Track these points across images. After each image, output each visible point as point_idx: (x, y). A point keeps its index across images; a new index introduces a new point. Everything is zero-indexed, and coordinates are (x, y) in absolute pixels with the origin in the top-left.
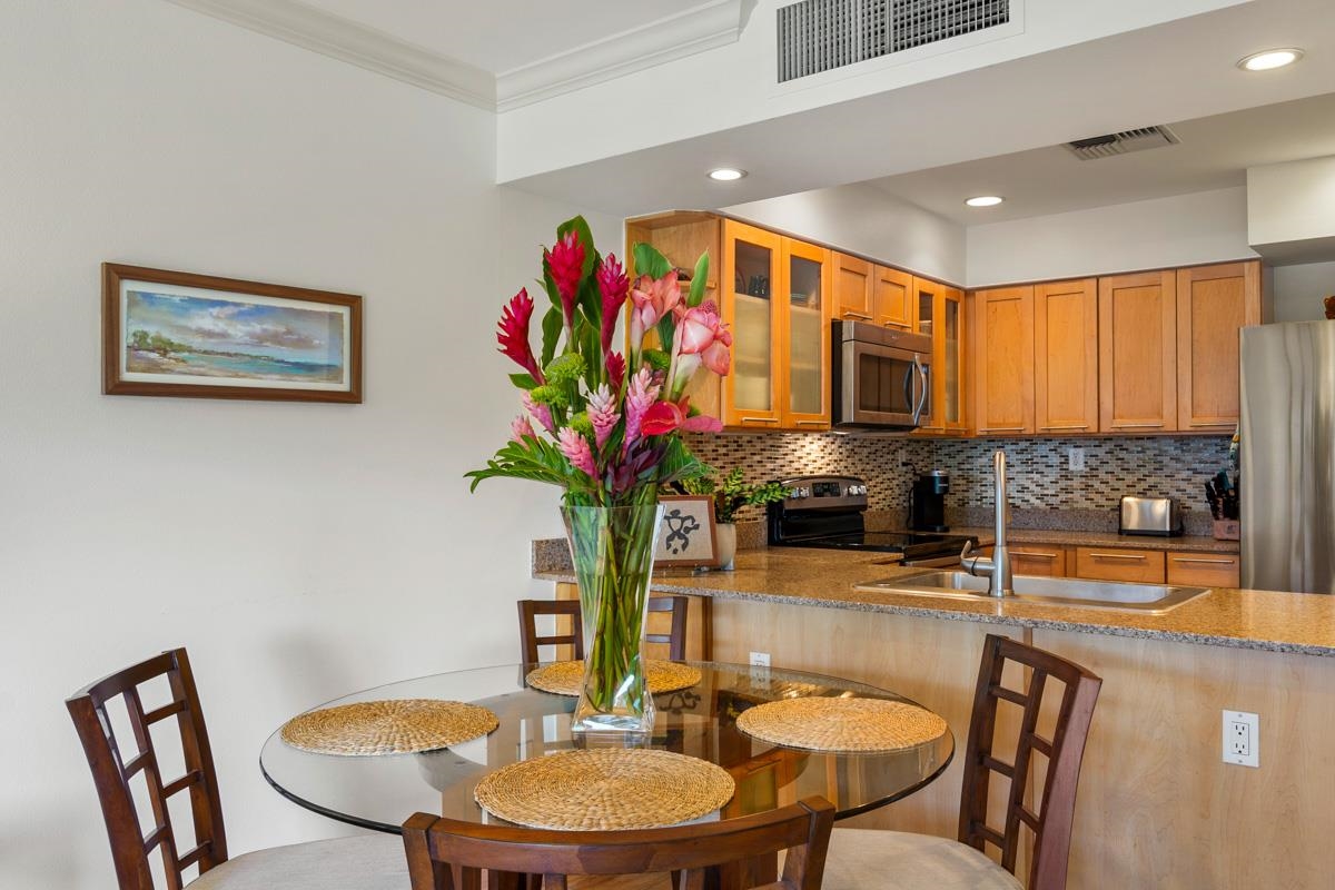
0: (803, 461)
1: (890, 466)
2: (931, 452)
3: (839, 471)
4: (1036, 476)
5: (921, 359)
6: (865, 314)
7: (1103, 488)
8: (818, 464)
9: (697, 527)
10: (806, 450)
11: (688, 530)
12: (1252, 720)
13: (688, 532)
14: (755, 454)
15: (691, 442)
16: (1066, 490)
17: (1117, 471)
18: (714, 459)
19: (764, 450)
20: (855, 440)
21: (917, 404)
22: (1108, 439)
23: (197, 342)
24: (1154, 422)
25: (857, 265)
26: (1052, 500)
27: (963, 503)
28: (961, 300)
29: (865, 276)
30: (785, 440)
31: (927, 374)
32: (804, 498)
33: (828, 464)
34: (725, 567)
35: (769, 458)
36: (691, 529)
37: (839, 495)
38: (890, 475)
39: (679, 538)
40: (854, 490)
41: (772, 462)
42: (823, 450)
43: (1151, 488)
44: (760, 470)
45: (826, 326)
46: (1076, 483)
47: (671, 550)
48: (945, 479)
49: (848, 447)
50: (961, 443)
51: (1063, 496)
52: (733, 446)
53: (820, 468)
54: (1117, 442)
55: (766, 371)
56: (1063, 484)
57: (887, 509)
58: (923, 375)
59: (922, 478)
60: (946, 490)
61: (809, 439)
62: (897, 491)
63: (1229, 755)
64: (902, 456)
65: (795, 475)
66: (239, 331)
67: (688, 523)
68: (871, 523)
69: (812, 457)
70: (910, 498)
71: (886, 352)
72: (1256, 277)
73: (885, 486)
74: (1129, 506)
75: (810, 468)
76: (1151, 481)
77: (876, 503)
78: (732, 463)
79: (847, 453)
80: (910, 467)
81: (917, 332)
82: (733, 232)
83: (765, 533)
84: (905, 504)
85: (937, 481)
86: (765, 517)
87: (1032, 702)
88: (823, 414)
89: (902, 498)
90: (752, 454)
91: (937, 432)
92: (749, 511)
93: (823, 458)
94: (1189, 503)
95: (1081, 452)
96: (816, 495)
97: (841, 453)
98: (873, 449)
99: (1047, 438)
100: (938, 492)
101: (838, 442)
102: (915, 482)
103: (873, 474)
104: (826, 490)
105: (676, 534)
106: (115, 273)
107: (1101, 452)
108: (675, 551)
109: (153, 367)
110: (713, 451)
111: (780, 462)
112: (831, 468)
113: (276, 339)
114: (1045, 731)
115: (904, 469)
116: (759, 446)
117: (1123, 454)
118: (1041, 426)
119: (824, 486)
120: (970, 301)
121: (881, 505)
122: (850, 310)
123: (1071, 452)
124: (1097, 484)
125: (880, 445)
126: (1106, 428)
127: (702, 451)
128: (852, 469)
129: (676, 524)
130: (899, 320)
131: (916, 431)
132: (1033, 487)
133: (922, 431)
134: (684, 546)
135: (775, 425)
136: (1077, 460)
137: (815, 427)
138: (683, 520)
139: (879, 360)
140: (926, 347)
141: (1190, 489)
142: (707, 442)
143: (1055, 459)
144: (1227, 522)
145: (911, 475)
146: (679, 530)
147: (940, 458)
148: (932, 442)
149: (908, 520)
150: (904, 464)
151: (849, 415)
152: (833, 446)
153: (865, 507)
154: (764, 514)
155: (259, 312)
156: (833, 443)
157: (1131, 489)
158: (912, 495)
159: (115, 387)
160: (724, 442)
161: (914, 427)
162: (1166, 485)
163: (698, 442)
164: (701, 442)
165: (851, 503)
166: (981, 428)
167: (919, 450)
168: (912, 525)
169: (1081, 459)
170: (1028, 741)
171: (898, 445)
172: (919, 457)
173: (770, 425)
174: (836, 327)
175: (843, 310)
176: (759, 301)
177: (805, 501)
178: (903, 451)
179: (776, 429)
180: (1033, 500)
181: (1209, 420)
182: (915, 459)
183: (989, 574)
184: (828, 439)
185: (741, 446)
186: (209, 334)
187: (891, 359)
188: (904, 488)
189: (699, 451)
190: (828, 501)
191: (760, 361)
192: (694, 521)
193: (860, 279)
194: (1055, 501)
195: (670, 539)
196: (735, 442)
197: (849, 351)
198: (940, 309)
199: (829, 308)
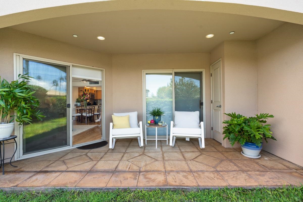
25: (91, 89)
27: (96, 103)
28: (97, 91)
40: (91, 102)
50: (97, 100)
58: (95, 96)
64: (93, 101)
71: (93, 94)
82: (85, 88)
89: (93, 103)
91: (95, 99)
101: (90, 100)
140: (95, 94)
147: (95, 101)
151: (91, 98)
153: (91, 104)
170: (100, 109)
174: (90, 93)
197: (91, 94)
198: (96, 92)
199: (89, 92)
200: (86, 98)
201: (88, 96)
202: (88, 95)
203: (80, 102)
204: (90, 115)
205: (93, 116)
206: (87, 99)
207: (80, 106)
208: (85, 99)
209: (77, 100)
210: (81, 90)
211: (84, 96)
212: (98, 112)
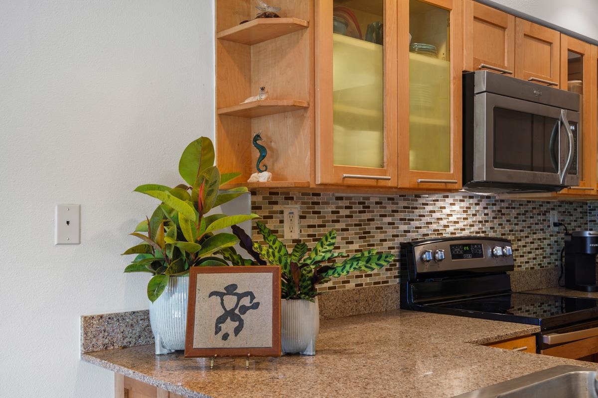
0: (443, 222)
1: (541, 226)
2: (585, 213)
3: (483, 232)
5: (568, 116)
6: (506, 68)
8: (460, 225)
9: (256, 306)
10: (447, 211)
11: (244, 309)
13: (244, 313)
14: (385, 216)
15: (303, 203)
18: (334, 221)
19: (397, 211)
20: (502, 201)
21: (563, 163)
25: (495, 16)
29: (504, 28)
30: (421, 201)
31: (574, 132)
32: (440, 260)
33: (472, 226)
34: (304, 350)
35: (401, 220)
36: (248, 308)
37: (481, 256)
38: (540, 235)
39: (233, 320)
40: (498, 251)
41: (405, 224)
42: (464, 211)
44: (391, 231)
45: (454, 78)
47: (221, 334)
48: (596, 240)
49: (494, 208)
52: (357, 208)
53: (464, 230)
55: (379, 124)
57: (537, 268)
58: (570, 135)
59: (573, 238)
61: (450, 200)
62: (548, 250)
64: (554, 217)
65: (433, 237)
67: (246, 301)
68: (517, 283)
69: (453, 218)
70: (562, 257)
73: (535, 245)
75: (451, 229)
77: (525, 263)
78: (356, 225)
79: (493, 215)
80: (562, 227)
81: (564, 90)
83: (397, 296)
84: (557, 263)
85: (589, 241)
86: (398, 280)
88: (452, 172)
89: (554, 257)
90: (382, 216)
91: (587, 192)
92: (378, 274)
93: (466, 219)
96: (455, 256)
97: (486, 214)
98: (522, 210)
100: (589, 252)
101: (483, 203)
102: (566, 242)
103: (522, 234)
104: (466, 252)
105: (229, 314)
108: (225, 337)
110: (333, 212)
111: (417, 223)
112: (475, 228)
115: (556, 229)
116: (390, 207)
119: (465, 248)
121: (531, 264)
122: (485, 62)
125: (530, 206)
127: (319, 213)
128: (499, 230)
129: (230, 302)
130: (545, 77)
131: (564, 191)
133: (571, 192)
134: (237, 331)
135: (389, 184)
137: (442, 186)
138: (240, 296)
142: (327, 203)
145: (562, 235)
146: (233, 310)
147: (593, 218)
148: (587, 204)
149: (560, 278)
150: (555, 225)
151: (481, 173)
152: (477, 208)
153: (511, 268)
154: (395, 277)
156: (477, 204)
158: (564, 255)
160: (347, 203)
161: (562, 187)
163: (314, 203)
164: (318, 203)
165: (495, 263)
167: (572, 212)
168: (563, 282)
171: (551, 206)
172: (571, 218)
173: (382, 183)
174: (468, 79)
175: (476, 61)
176: (372, 46)
177: (441, 264)
178: (555, 212)
179: (391, 188)
182: (567, 219)
184: (471, 201)
185: (368, 207)
187: (533, 115)
188: (555, 247)
189: (314, 213)
190: (468, 263)
191: (373, 113)
192: (253, 297)
193: (500, 32)
195: (221, 320)
196: (360, 203)
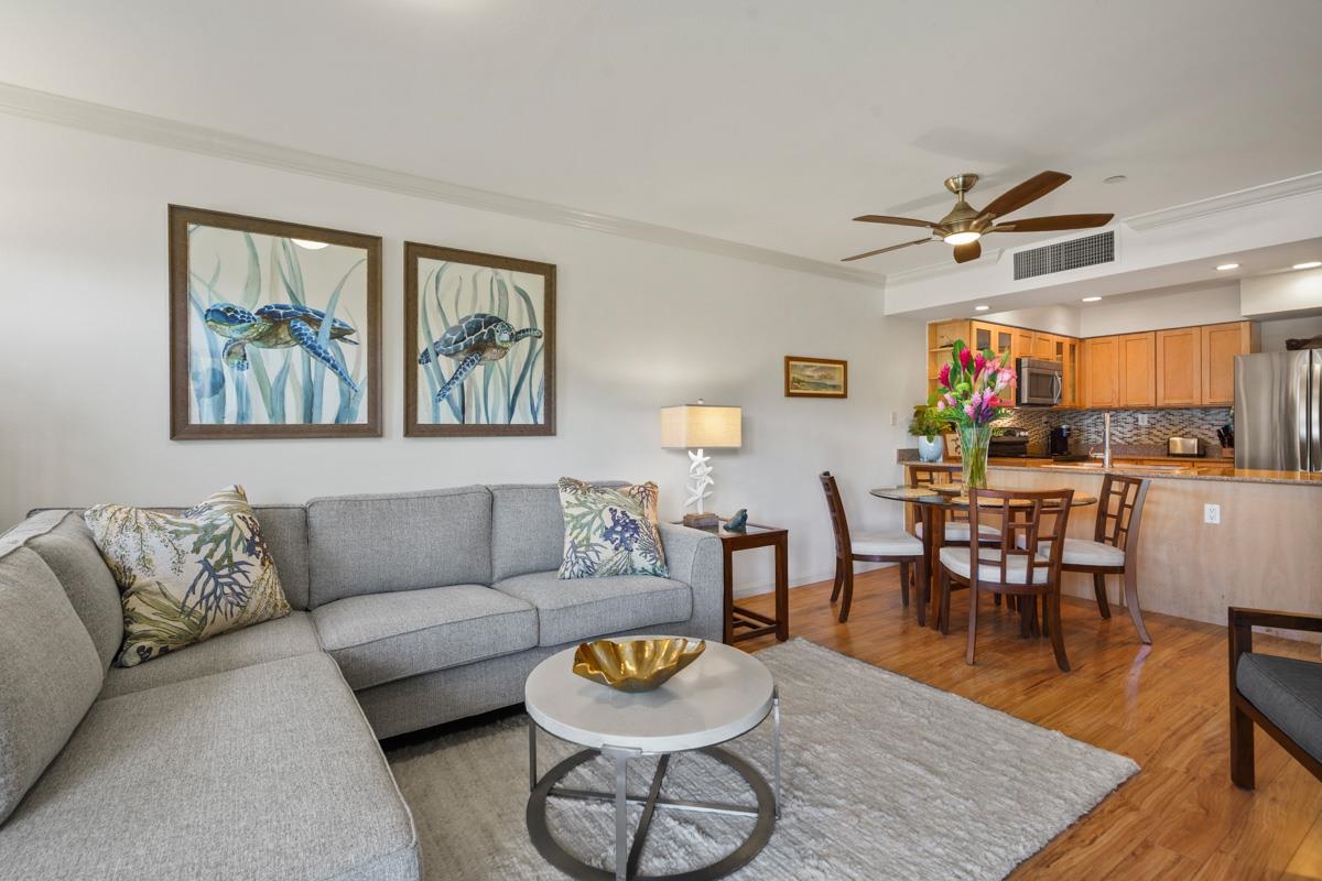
1: (1040, 423)
2: (1059, 417)
3: (1018, 426)
4: (1119, 428)
5: (1057, 373)
7: (1158, 433)
8: (1010, 423)
12: (1217, 507)
16: (1137, 435)
17: (1167, 425)
20: (1021, 411)
21: (1056, 394)
22: (1161, 409)
23: (807, 379)
24: (1189, 401)
25: (1027, 331)
26: (1128, 440)
27: (1077, 442)
28: (1077, 344)
29: (1031, 338)
31: (1061, 380)
32: (1002, 437)
33: (1014, 423)
37: (1015, 436)
38: (1039, 428)
40: (1022, 434)
43: (1187, 433)
45: (1014, 362)
46: (1143, 431)
48: (1069, 429)
49: (1018, 414)
50: (1077, 412)
51: (1135, 438)
53: (1010, 425)
54: (1167, 410)
56: (1135, 432)
57: (1038, 442)
58: (1059, 381)
59: (1055, 429)
60: (1069, 434)
62: (1042, 435)
63: (1207, 520)
64: (1044, 419)
65: (1001, 428)
66: (816, 375)
68: (1029, 450)
70: (1049, 438)
71: (1040, 371)
72: (1248, 330)
73: (1037, 432)
74: (1175, 442)
75: (1007, 425)
76: (1186, 430)
77: (1032, 441)
79: (1018, 418)
80: (1049, 424)
81: (1055, 361)
82: (976, 325)
84: (1046, 442)
85: (1064, 430)
87: (1124, 495)
89: (1045, 439)
91: (1064, 407)
94: (1210, 440)
95: (1146, 416)
96: (1006, 436)
97: (1015, 417)
98: (1032, 415)
99: (1126, 409)
100: (1064, 435)
101: (1013, 412)
102: (1051, 431)
103: (1031, 427)
104: (1011, 434)
106: (789, 359)
107: (1158, 416)
109: (797, 388)
113: (825, 377)
114: (1129, 501)
115: (1046, 425)
117: (1170, 417)
118: (1122, 404)
119: (1010, 432)
120: (1083, 344)
121: (1034, 441)
122: (1024, 353)
123: (1140, 416)
124: (1155, 432)
126: (1160, 404)
128: (1020, 424)
130: (1048, 357)
131: (1053, 407)
132: (1117, 433)
133: (1056, 407)
136: (1143, 419)
139: (1038, 375)
140: (1060, 368)
141: (1210, 434)
143: (1130, 420)
144: (1231, 449)
145: (1049, 428)
147: (1064, 420)
148: (1062, 412)
149: (1047, 449)
150: (1045, 423)
151: (1025, 400)
153: (1028, 442)
155: (822, 368)
157: (1175, 434)
158: (1051, 436)
159: (789, 394)
161: (1052, 405)
162: (1196, 432)
165: (1020, 439)
166: (1089, 405)
167: (1054, 416)
168: (1049, 452)
169: (1146, 420)
170: (1123, 505)
172: (1053, 420)
174: (1018, 362)
175: (1021, 353)
177: (1003, 439)
180: (1117, 440)
181: (1220, 399)
182: (1051, 420)
183: (1102, 461)
186: (809, 376)
187: (1044, 375)
188: (1045, 434)
190: (1010, 439)
193: (1029, 339)
194: (1131, 440)
197: (1025, 372)
198: (1066, 349)
199: (1015, 354)
200: (976, 397)
201: (1000, 385)
202: (996, 373)
203: (939, 432)
204: (1017, 574)
205: (1051, 591)
206: (985, 414)
207: (940, 462)
208: (968, 408)
209: (916, 414)
210: (945, 341)
211: (961, 386)
212: (1100, 537)
